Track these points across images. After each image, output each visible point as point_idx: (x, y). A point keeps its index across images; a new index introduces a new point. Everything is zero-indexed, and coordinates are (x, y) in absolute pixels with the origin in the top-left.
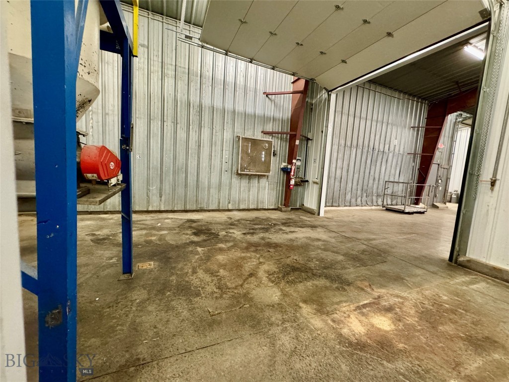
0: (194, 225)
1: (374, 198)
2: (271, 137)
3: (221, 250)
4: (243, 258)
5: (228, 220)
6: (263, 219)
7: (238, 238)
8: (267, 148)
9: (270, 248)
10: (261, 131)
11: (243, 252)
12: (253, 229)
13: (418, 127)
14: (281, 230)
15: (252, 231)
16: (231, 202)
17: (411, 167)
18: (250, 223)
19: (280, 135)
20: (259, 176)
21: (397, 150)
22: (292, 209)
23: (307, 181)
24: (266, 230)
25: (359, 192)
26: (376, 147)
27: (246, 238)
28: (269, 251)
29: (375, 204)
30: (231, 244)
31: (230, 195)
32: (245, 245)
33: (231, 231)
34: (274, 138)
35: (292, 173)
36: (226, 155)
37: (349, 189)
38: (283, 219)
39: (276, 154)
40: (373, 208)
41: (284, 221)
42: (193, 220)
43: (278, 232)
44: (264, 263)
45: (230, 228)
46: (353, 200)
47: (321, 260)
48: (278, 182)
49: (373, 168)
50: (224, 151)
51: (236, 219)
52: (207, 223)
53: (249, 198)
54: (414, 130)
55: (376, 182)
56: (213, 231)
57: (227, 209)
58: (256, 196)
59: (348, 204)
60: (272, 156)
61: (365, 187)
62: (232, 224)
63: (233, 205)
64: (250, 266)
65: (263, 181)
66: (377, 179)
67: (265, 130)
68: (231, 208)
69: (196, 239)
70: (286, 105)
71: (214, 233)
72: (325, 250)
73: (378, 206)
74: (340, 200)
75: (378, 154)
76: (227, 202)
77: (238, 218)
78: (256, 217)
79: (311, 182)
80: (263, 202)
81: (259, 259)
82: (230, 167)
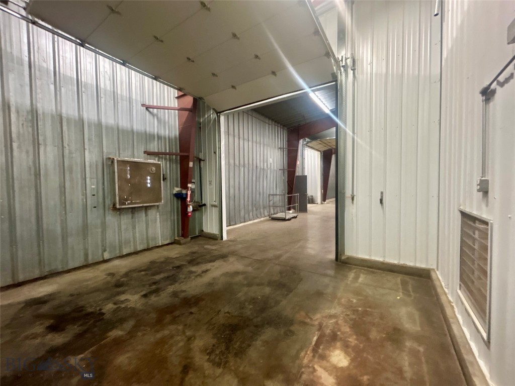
0: (45, 309)
1: (262, 210)
2: (157, 159)
3: (119, 343)
4: (162, 342)
5: (109, 278)
6: (162, 262)
7: (139, 306)
8: (154, 172)
9: (191, 307)
10: (143, 151)
11: (157, 331)
12: (154, 283)
13: (283, 148)
14: (191, 272)
15: (154, 287)
16: (108, 250)
17: (282, 180)
18: (147, 274)
19: (168, 156)
20: (147, 208)
21: (272, 167)
22: (192, 238)
23: (205, 205)
24: (172, 279)
25: (250, 208)
26: (258, 165)
27: (150, 302)
28: (191, 313)
29: (263, 216)
30: (130, 324)
31: (104, 240)
32: (154, 315)
33: (123, 297)
34: (160, 159)
35: (189, 199)
36: (92, 184)
37: (242, 206)
38: (187, 255)
39: (165, 179)
40: (262, 219)
41: (188, 258)
42: (39, 298)
43: (190, 277)
44: (194, 337)
45: (119, 294)
46: (247, 216)
47: (253, 300)
48: (171, 211)
49: (258, 183)
50: (88, 180)
51: (121, 274)
52: (72, 295)
53: (134, 238)
54: (281, 150)
55: (262, 196)
56: (90, 310)
57: (102, 260)
58: (145, 233)
59: (243, 220)
60: (162, 182)
61: (254, 202)
62: (118, 285)
63: (110, 252)
64: (178, 353)
65: (152, 213)
66: (262, 194)
67: (148, 150)
68: (108, 258)
69: (58, 339)
70: (172, 122)
71: (92, 313)
72: (250, 285)
73: (265, 216)
74: (236, 218)
75: (260, 171)
76: (100, 252)
77: (123, 271)
78: (151, 262)
79: (208, 205)
80: (155, 239)
81: (184, 333)
82: (101, 200)
